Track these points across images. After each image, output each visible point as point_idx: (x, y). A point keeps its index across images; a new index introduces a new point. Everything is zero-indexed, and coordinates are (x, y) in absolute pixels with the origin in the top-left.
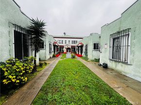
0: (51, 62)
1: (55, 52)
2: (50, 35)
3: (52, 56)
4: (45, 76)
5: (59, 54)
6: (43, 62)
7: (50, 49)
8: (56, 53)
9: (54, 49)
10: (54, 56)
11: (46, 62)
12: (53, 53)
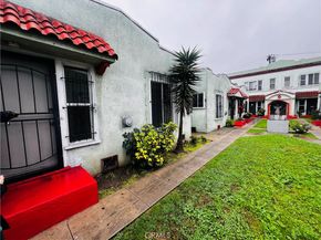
1: (232, 114)
2: (218, 76)
3: (223, 124)
5: (248, 119)
6: (198, 136)
7: (219, 107)
8: (236, 116)
9: (231, 107)
10: (229, 125)
11: (204, 136)
12: (226, 118)
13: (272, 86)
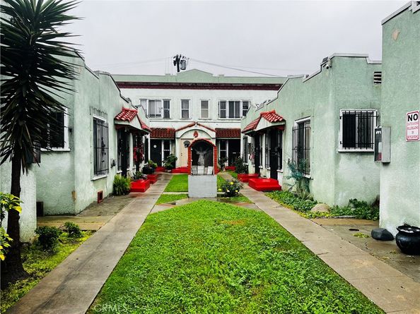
0: (106, 224)
1: (124, 166)
2: (97, 74)
3: (107, 188)
4: (72, 300)
5: (150, 175)
6: (58, 225)
7: (100, 148)
8: (132, 169)
9: (123, 149)
10: (120, 190)
12: (113, 174)
13: (185, 113)
